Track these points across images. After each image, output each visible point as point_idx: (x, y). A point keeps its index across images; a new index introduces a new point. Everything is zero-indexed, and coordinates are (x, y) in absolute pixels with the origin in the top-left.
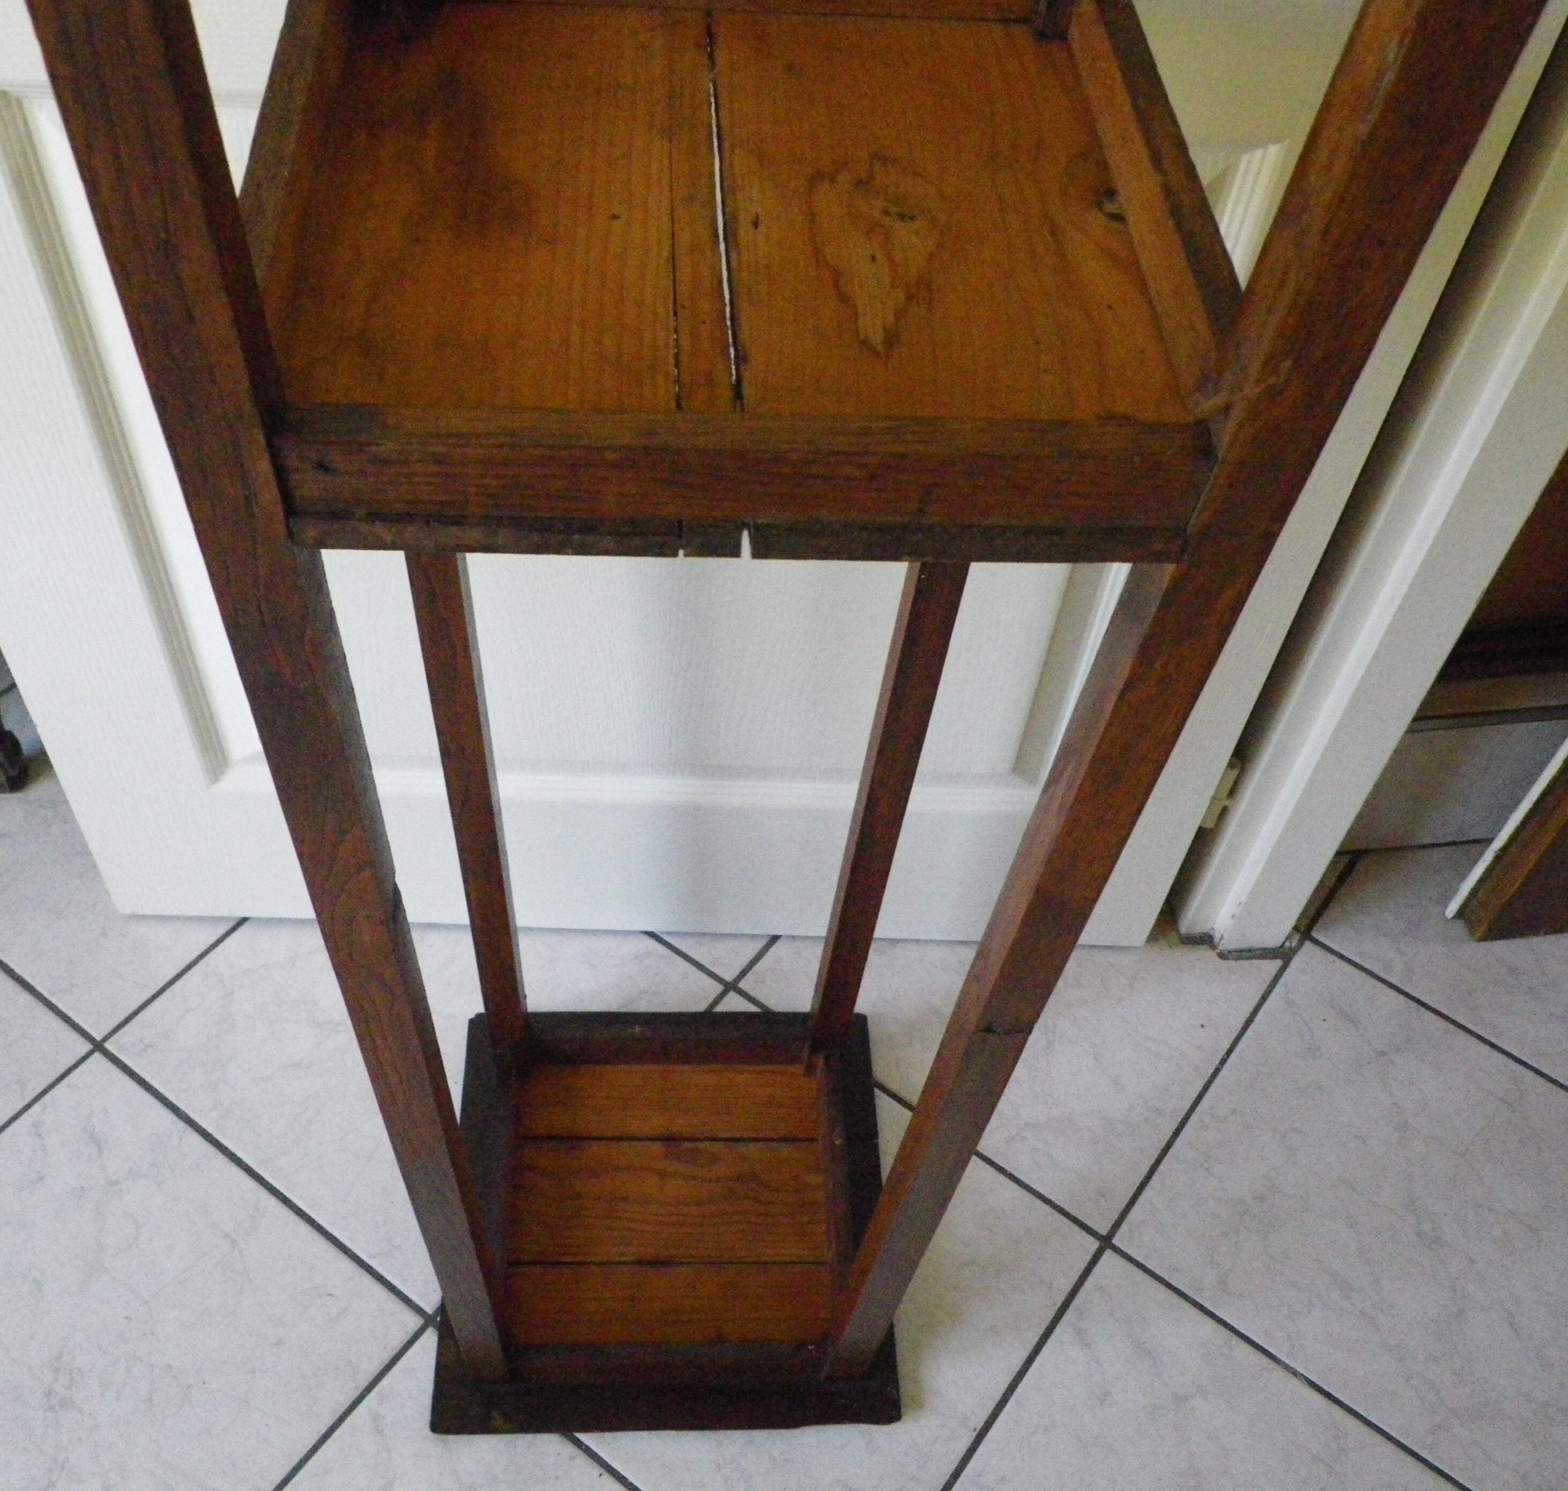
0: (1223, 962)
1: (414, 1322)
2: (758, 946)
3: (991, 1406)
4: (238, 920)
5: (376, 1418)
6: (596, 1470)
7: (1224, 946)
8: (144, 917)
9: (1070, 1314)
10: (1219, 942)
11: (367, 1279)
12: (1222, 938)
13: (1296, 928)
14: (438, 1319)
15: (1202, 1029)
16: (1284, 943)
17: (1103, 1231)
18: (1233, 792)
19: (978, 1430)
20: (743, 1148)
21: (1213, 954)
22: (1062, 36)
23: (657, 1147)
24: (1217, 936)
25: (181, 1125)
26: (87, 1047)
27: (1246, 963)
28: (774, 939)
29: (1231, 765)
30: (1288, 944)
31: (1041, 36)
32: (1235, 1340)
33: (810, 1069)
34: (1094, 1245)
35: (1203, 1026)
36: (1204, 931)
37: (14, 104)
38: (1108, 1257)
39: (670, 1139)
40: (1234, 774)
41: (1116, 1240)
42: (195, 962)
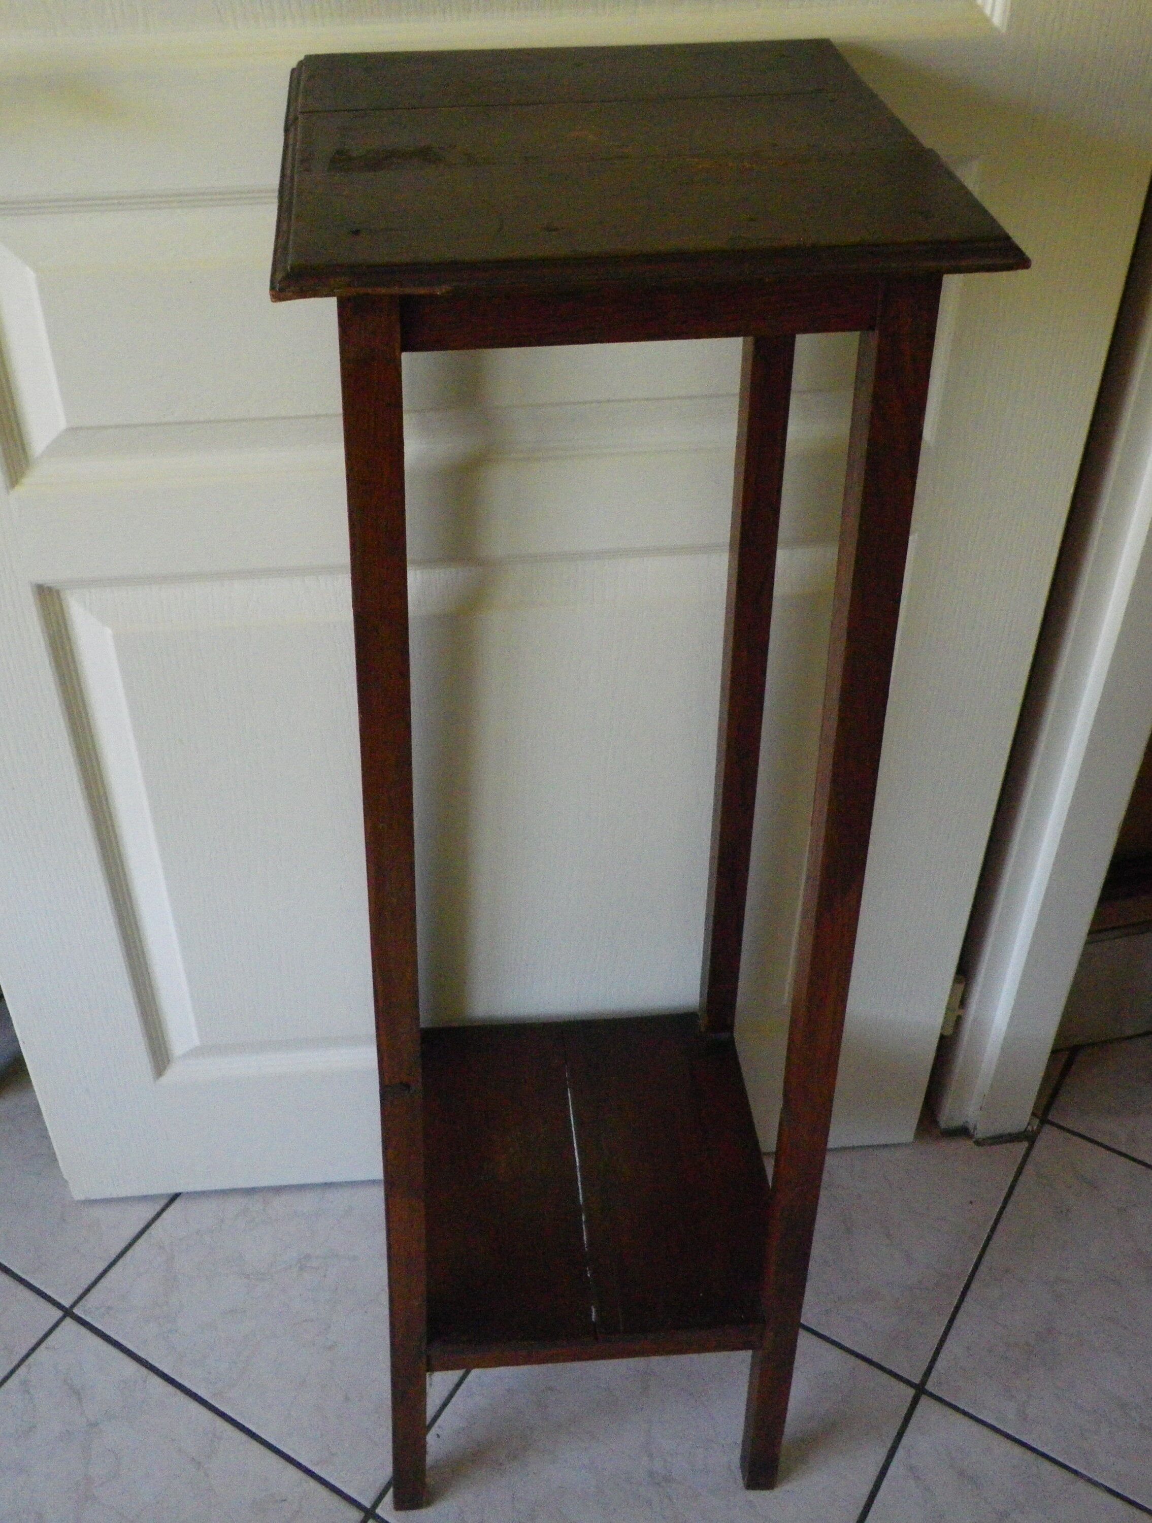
0: (982, 1149)
4: (174, 1195)
7: (979, 1135)
8: (96, 1202)
10: (974, 1131)
12: (975, 1128)
13: (1033, 1114)
16: (1027, 1127)
17: (916, 1380)
18: (963, 1003)
21: (970, 1143)
24: (971, 1127)
26: (59, 1314)
27: (1000, 1147)
29: (956, 981)
30: (1030, 1128)
34: (911, 1392)
35: (971, 1203)
36: (962, 1124)
37: (55, 594)
38: (924, 1402)
40: (961, 987)
41: (928, 1387)
42: (140, 1234)
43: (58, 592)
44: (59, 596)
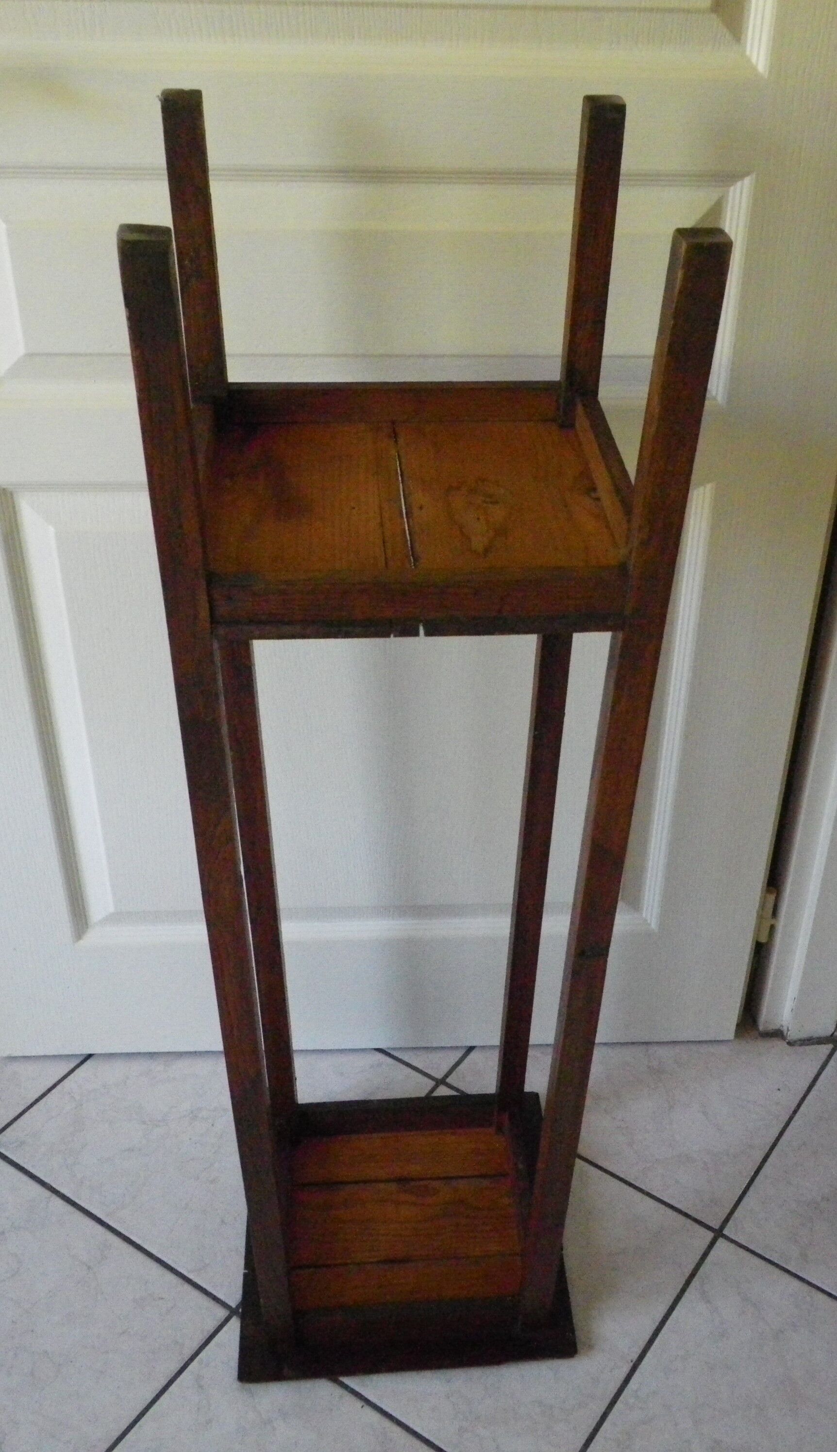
0: (793, 1049)
1: (222, 1313)
2: (459, 1054)
3: (642, 1344)
4: (85, 1056)
5: (198, 1378)
6: (359, 1404)
7: (791, 1037)
9: (695, 1282)
10: (787, 1034)
11: (187, 1287)
12: (788, 1030)
14: (240, 1310)
15: (778, 1091)
16: (833, 1032)
17: (716, 1225)
18: (775, 913)
19: (633, 1362)
20: (454, 1183)
21: (785, 1044)
22: (572, 426)
23: (393, 1187)
24: (785, 1029)
25: (47, 1193)
27: (808, 1048)
28: (471, 1049)
29: (768, 892)
30: (836, 1033)
31: (562, 426)
32: (814, 1291)
33: (499, 1129)
34: (710, 1235)
35: (779, 1090)
36: (777, 1028)
37: (9, 496)
38: (721, 1243)
39: (401, 1180)
40: (771, 898)
41: (726, 1232)
42: (54, 1086)
43: (11, 494)
44: (12, 498)
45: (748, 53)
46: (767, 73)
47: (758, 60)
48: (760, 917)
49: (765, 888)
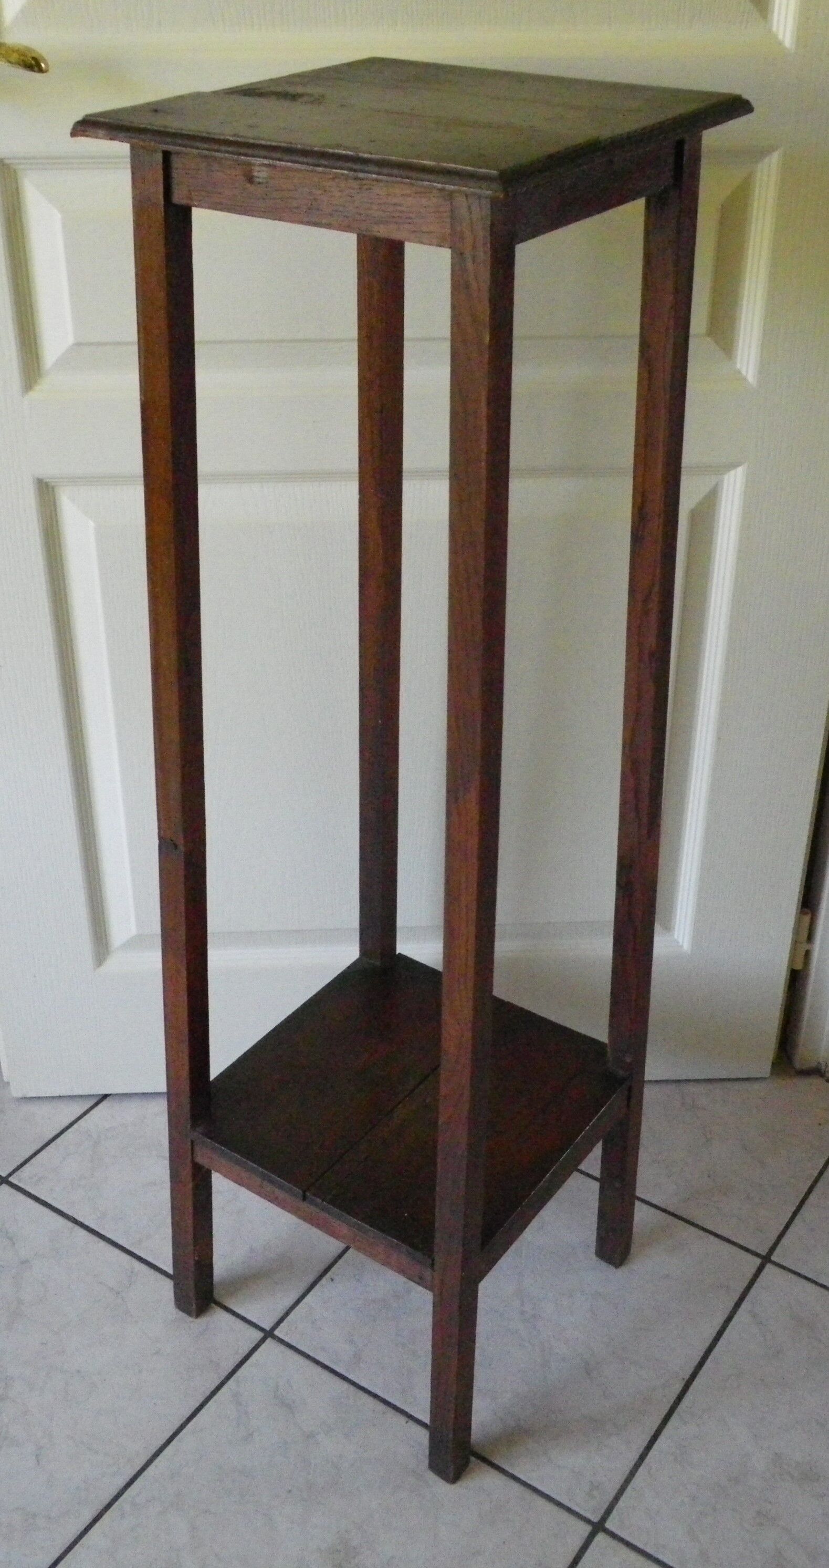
3: (694, 1363)
4: (101, 1096)
9: (745, 1305)
10: (825, 1070)
12: (826, 1066)
17: (764, 1251)
18: (810, 938)
19: (686, 1380)
21: (823, 1081)
24: (823, 1068)
29: (802, 912)
34: (758, 1261)
35: (820, 1125)
36: (816, 1064)
37: (50, 489)
38: (770, 1268)
40: (806, 921)
41: (773, 1258)
42: (71, 1125)
43: (53, 488)
44: (53, 491)
45: (774, 29)
46: (794, 46)
47: (784, 36)
48: (795, 943)
49: (799, 911)
